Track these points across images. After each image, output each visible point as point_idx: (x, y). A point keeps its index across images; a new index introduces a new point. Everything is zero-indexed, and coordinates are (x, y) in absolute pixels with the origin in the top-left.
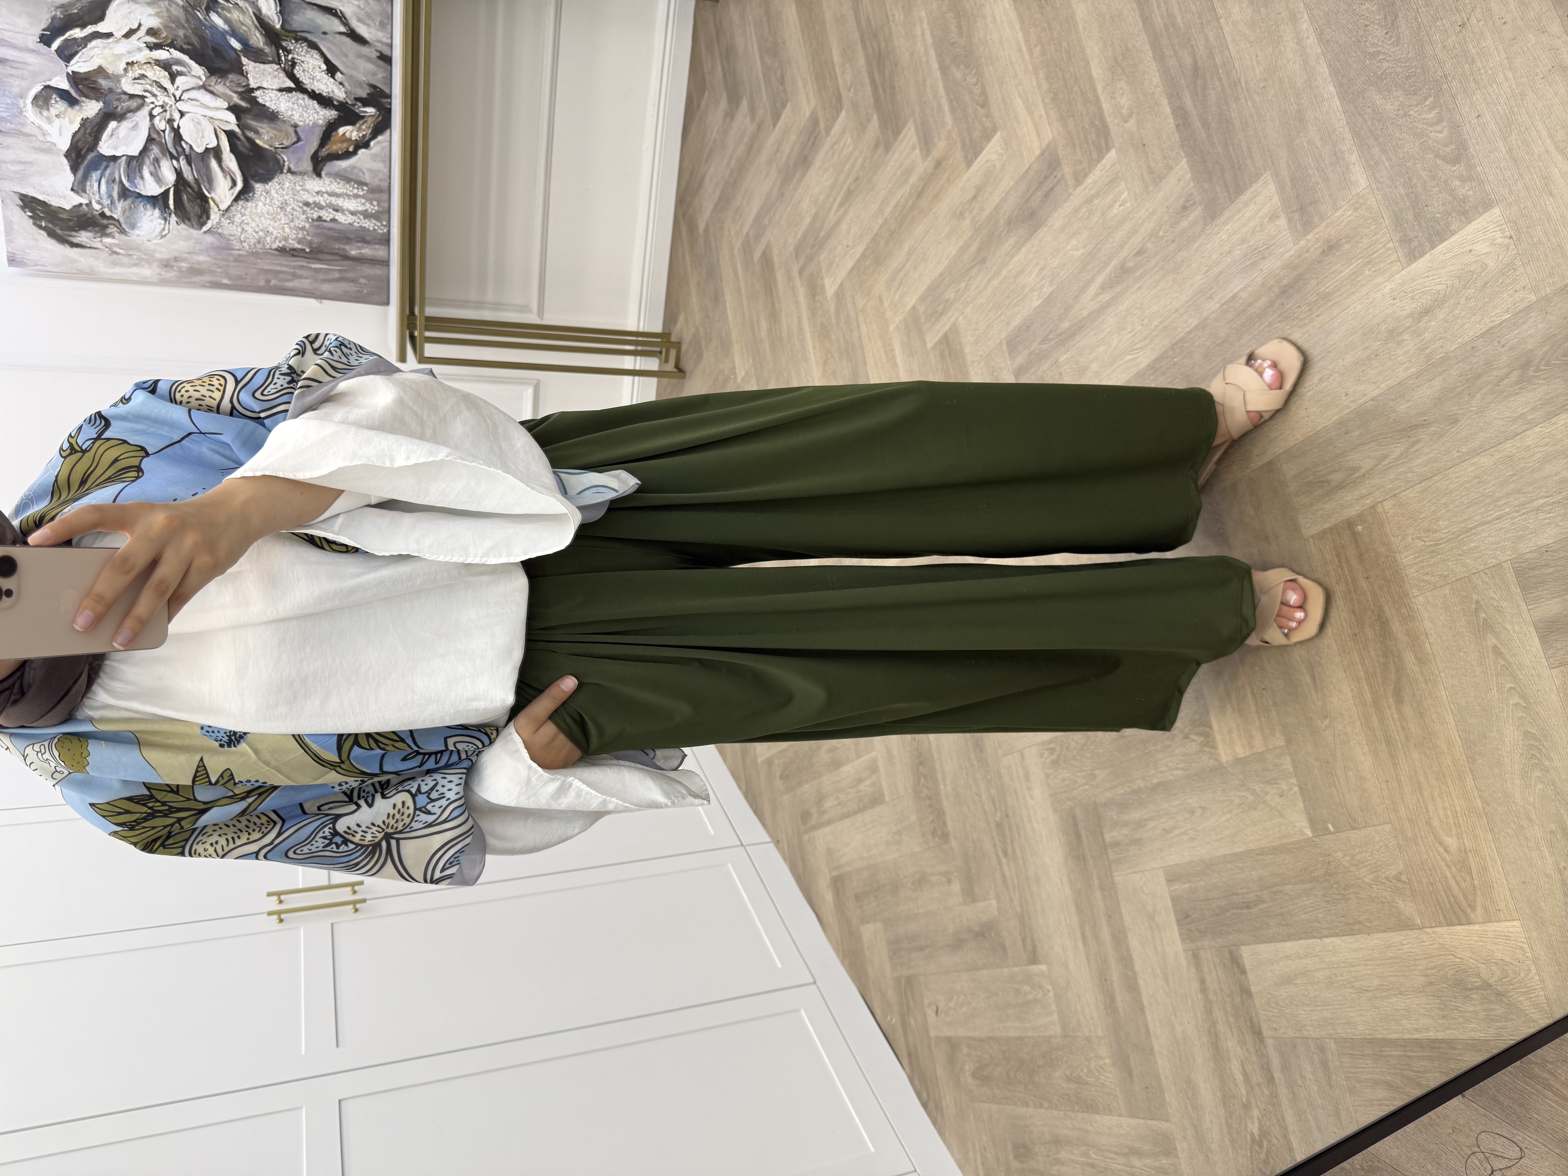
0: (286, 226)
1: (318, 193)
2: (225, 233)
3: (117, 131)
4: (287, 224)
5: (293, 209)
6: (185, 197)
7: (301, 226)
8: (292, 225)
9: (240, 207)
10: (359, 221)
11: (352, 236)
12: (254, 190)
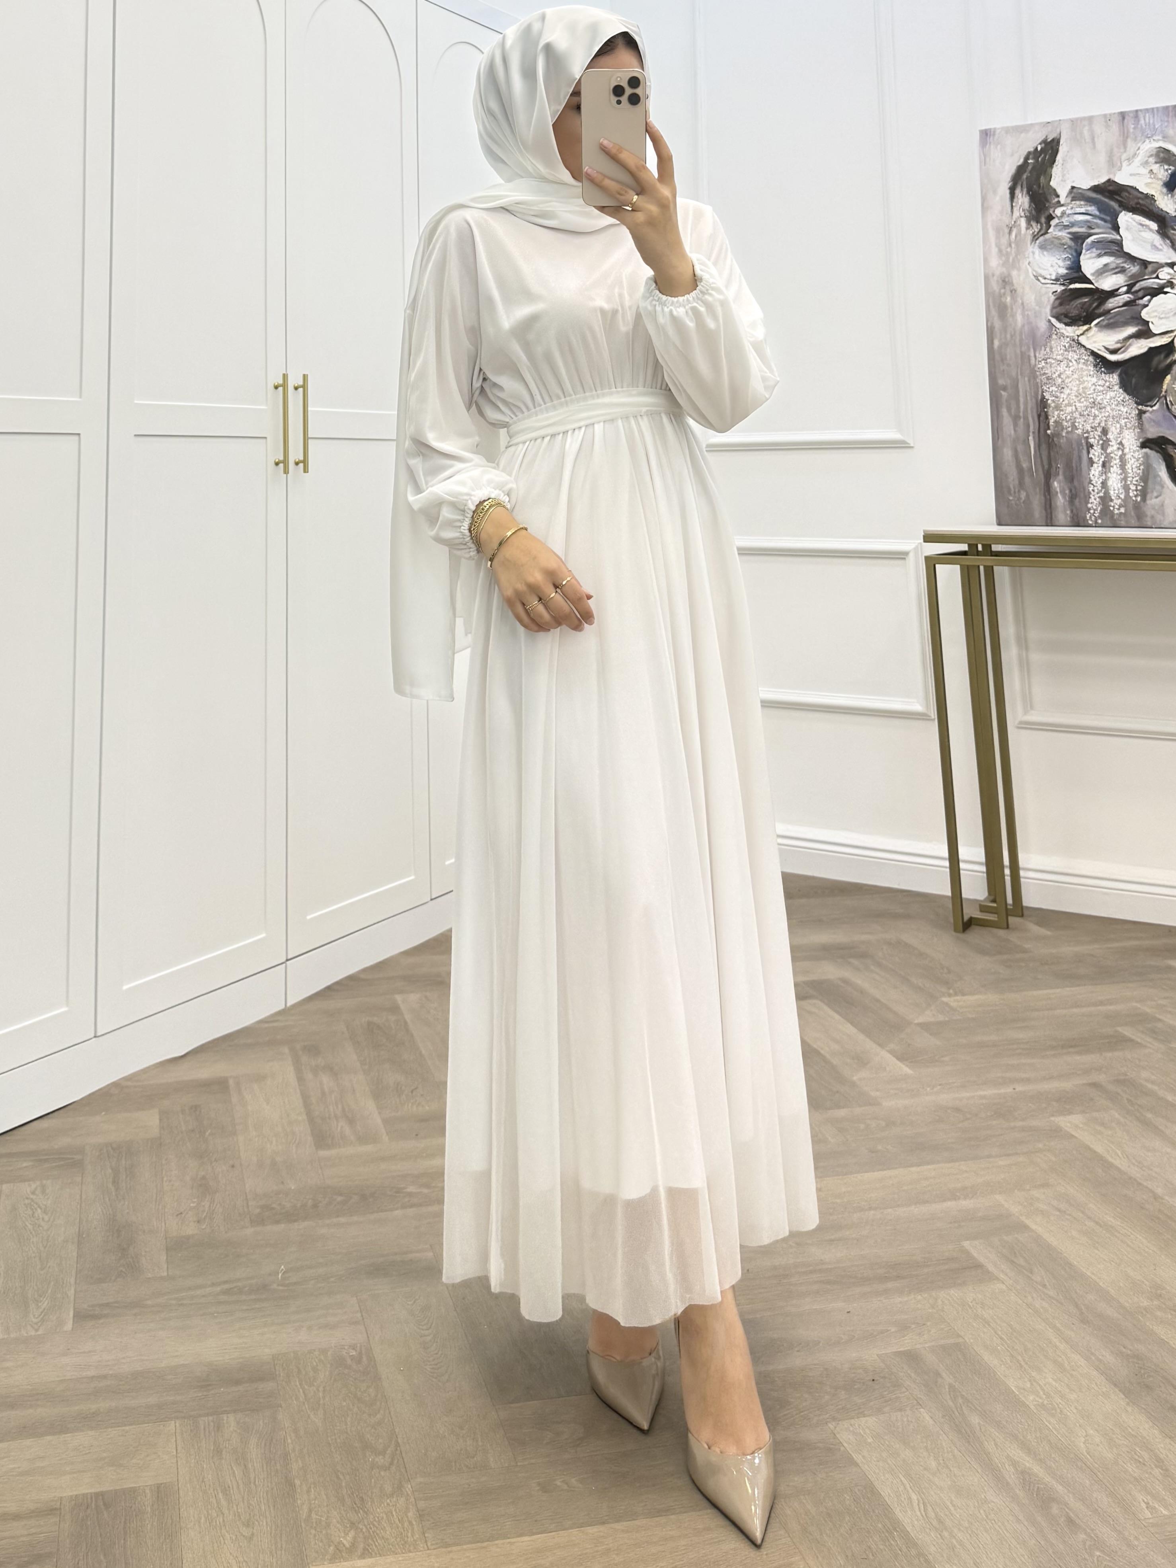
0: (1074, 407)
1: (1121, 443)
2: (1053, 342)
3: (1148, 231)
4: (1076, 409)
5: (1095, 416)
6: (1086, 300)
7: (1077, 424)
8: (1077, 415)
9: (1086, 358)
10: (1096, 491)
11: (1076, 483)
12: (1109, 373)
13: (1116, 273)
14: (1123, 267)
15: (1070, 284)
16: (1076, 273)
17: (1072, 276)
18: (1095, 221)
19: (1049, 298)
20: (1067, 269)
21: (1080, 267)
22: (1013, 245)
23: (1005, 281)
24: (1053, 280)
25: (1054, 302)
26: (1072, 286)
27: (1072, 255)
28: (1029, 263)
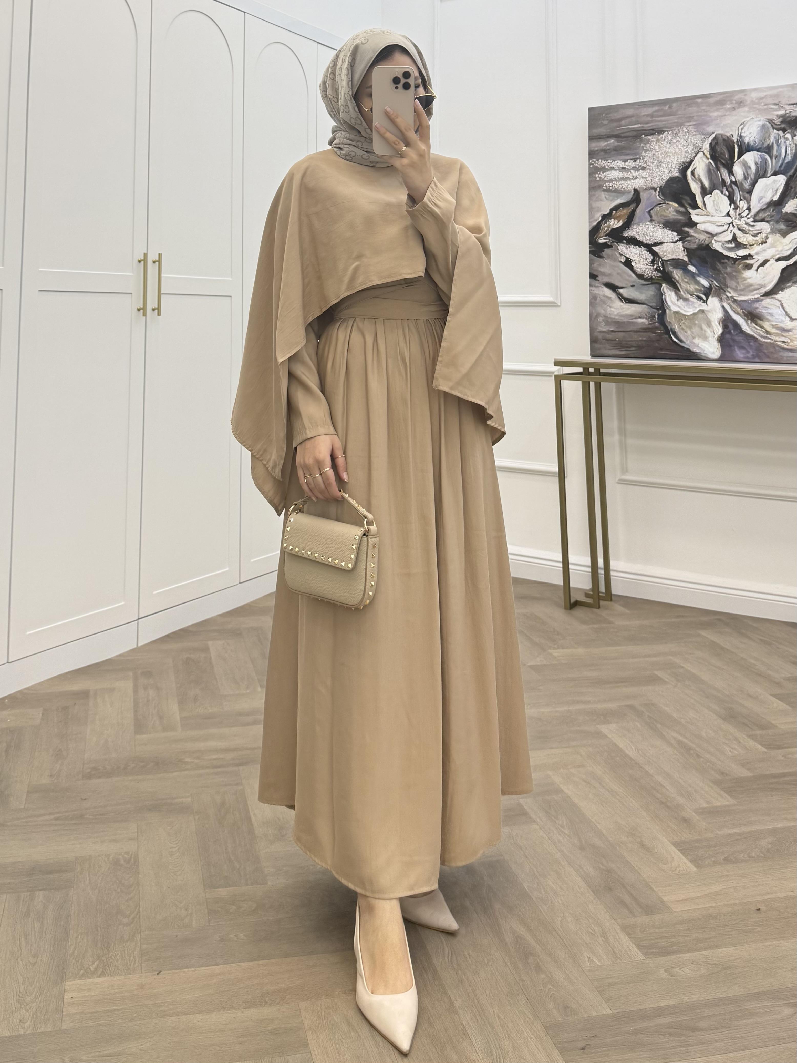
1: (636, 178)
2: (699, 136)
3: (772, 194)
4: (657, 152)
5: (653, 163)
6: (727, 156)
7: (648, 152)
9: (688, 157)
10: (608, 164)
11: (613, 152)
12: (679, 171)
13: (744, 174)
14: (748, 178)
15: (738, 145)
16: (745, 149)
17: (743, 146)
18: (781, 160)
19: (728, 132)
20: (748, 143)
21: (749, 151)
22: (765, 107)
23: (741, 103)
24: (741, 134)
25: (725, 135)
26: (736, 147)
27: (757, 146)
28: (753, 118)
